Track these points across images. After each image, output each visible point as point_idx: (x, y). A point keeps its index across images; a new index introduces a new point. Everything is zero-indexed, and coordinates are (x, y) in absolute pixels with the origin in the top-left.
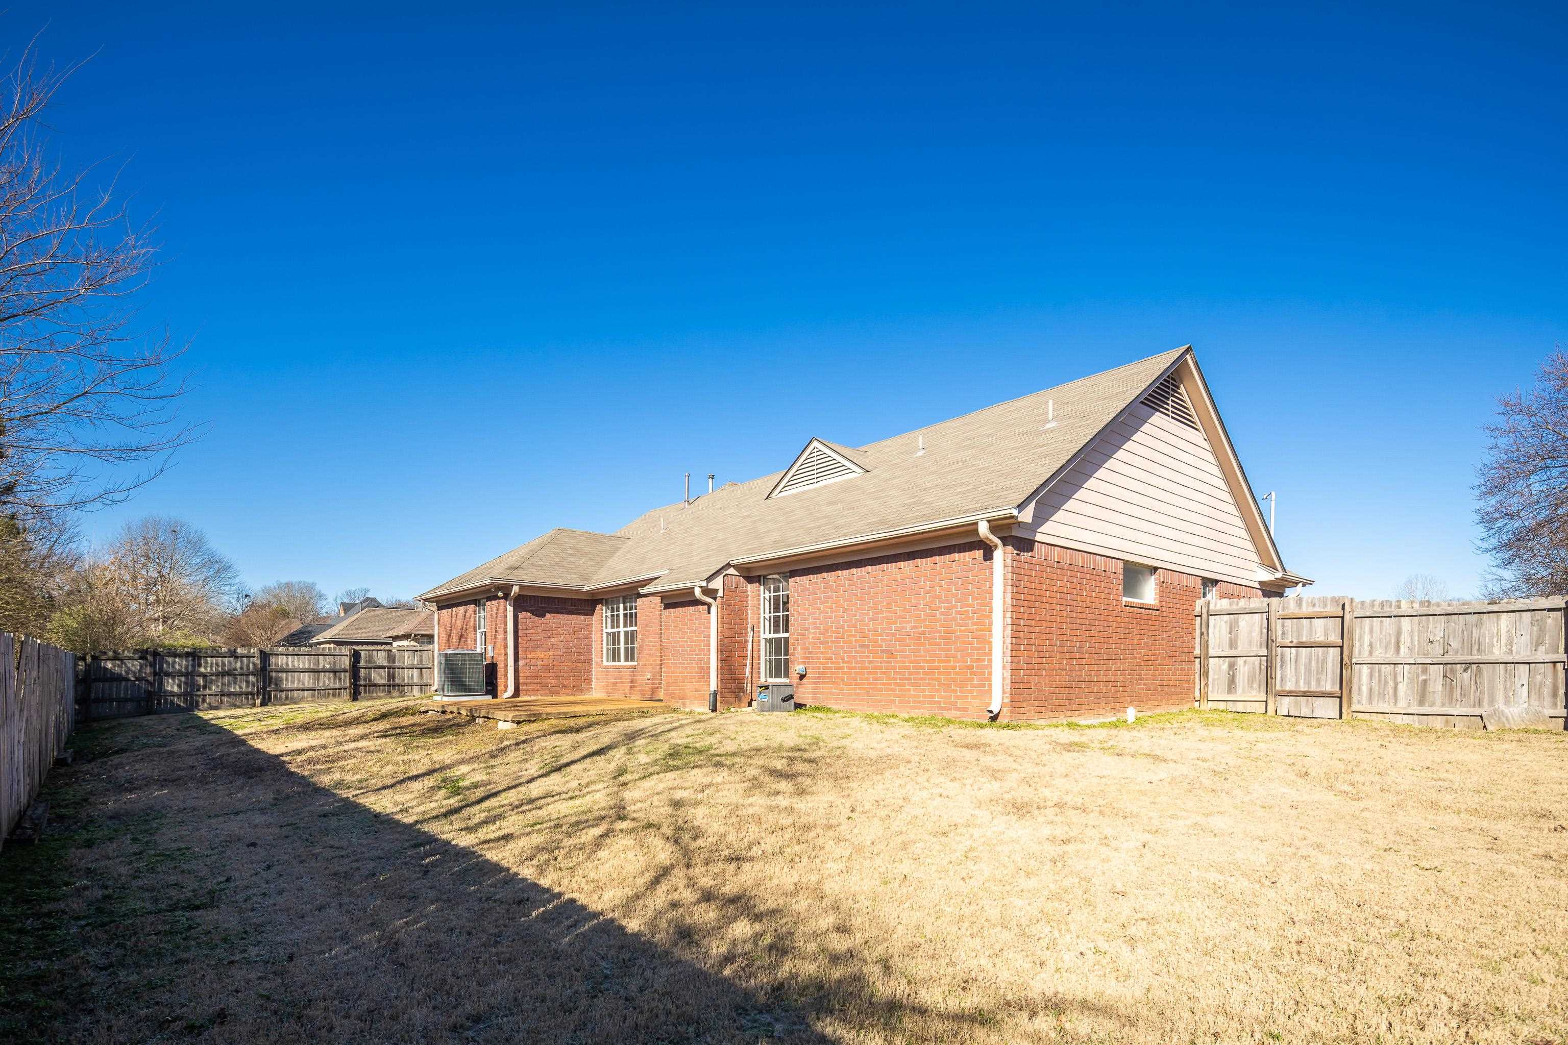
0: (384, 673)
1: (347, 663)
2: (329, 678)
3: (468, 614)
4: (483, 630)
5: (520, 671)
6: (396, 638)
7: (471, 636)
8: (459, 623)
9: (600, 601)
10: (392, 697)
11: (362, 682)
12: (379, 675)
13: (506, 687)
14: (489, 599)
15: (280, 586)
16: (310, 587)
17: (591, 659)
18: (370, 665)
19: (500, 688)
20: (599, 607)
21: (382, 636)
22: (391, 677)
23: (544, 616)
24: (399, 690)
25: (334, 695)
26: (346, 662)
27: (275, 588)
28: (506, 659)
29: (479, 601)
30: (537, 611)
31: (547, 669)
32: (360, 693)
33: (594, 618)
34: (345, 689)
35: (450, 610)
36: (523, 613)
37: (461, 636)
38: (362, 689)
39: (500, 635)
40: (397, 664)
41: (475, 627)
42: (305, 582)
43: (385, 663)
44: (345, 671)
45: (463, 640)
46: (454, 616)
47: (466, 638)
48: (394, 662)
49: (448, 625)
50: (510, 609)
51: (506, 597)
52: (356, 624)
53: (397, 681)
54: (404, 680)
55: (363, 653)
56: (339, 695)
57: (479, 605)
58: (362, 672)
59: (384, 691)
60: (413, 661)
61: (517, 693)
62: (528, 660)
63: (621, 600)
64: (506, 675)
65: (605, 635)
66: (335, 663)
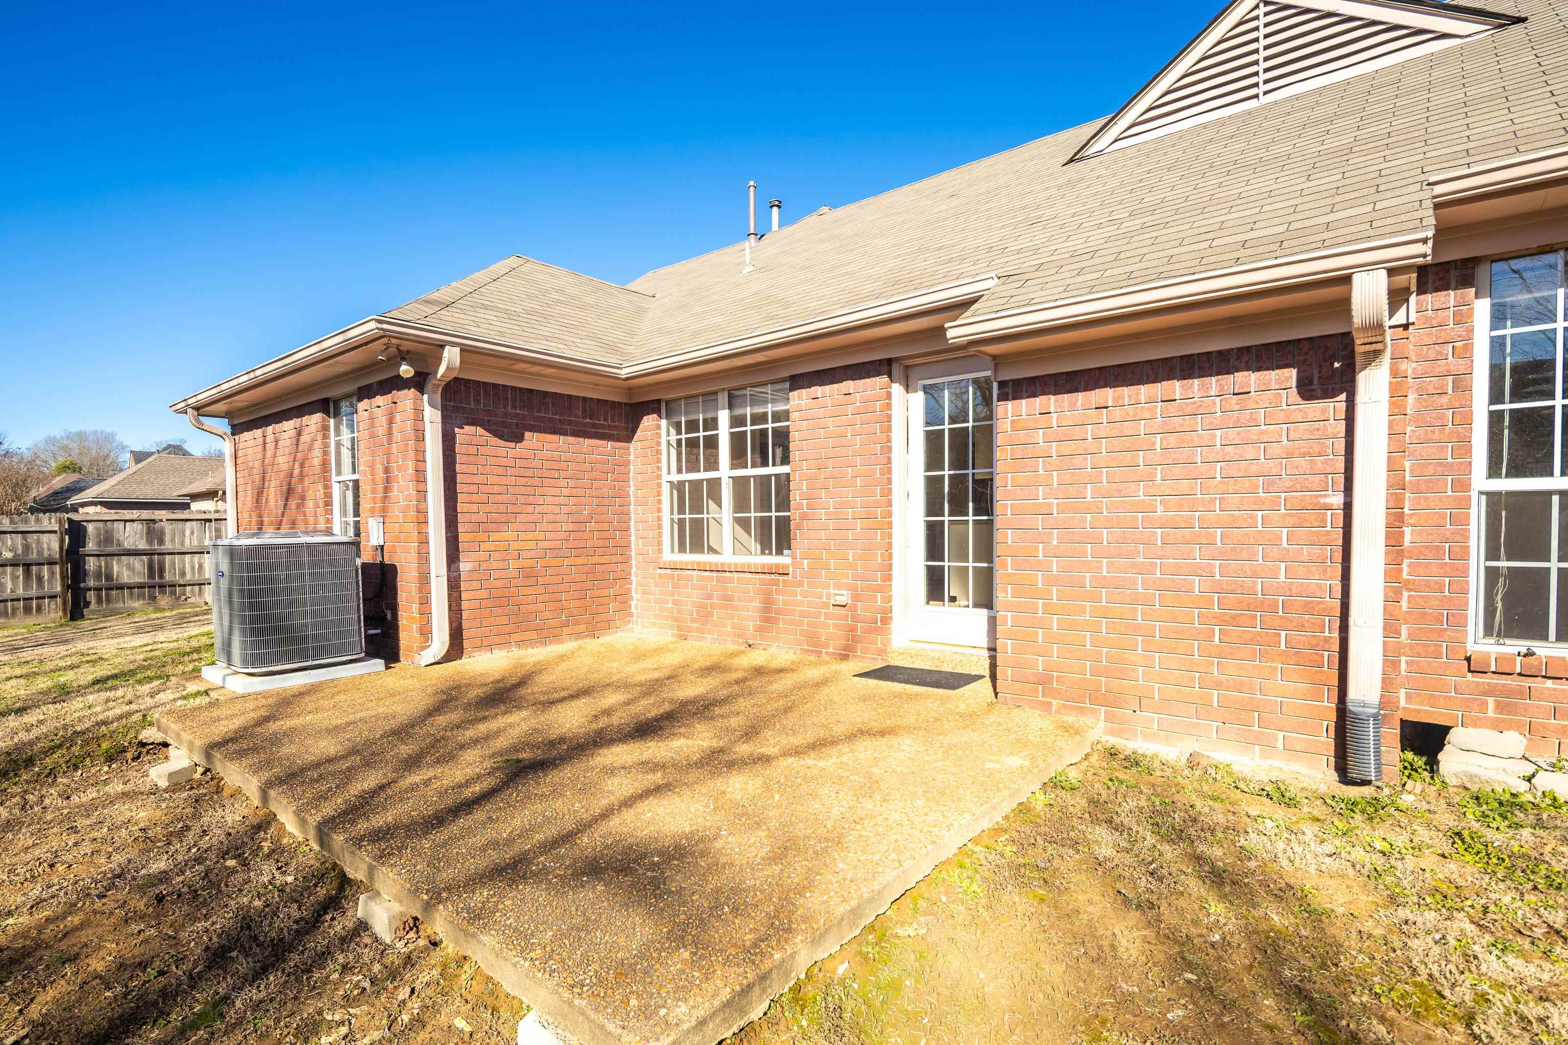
0: (139, 564)
1: (56, 546)
2: (15, 578)
3: (305, 438)
4: (347, 476)
5: (463, 586)
6: (196, 497)
7: (315, 492)
8: (283, 461)
9: (653, 407)
10: (158, 609)
11: (91, 583)
12: (130, 567)
13: (426, 633)
14: (366, 393)
15: (69, 436)
16: (109, 438)
17: (628, 546)
18: (109, 549)
19: (407, 634)
20: (648, 421)
21: (173, 494)
22: (155, 570)
23: (519, 438)
24: (173, 593)
25: (28, 610)
26: (52, 545)
27: (62, 438)
28: (423, 557)
29: (337, 402)
30: (504, 425)
31: (529, 574)
32: (87, 604)
33: (635, 447)
34: (53, 597)
35: (258, 433)
36: (468, 429)
37: (289, 493)
38: (91, 596)
39: (403, 490)
40: (168, 546)
41: (325, 465)
42: (102, 432)
43: (142, 545)
44: (51, 563)
45: (293, 503)
46: (270, 446)
47: (303, 498)
48: (161, 542)
49: (257, 464)
50: (432, 417)
51: (420, 382)
52: (138, 478)
53: (168, 577)
54: (183, 574)
55: (90, 528)
56: (39, 609)
57: (337, 414)
58: (91, 564)
59: (141, 596)
60: (201, 540)
61: (456, 649)
62: (483, 555)
63: (723, 398)
64: (425, 602)
65: (666, 488)
66: (27, 548)
